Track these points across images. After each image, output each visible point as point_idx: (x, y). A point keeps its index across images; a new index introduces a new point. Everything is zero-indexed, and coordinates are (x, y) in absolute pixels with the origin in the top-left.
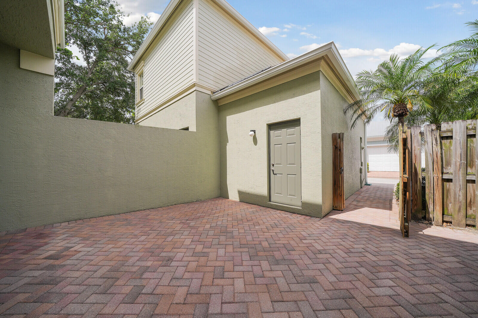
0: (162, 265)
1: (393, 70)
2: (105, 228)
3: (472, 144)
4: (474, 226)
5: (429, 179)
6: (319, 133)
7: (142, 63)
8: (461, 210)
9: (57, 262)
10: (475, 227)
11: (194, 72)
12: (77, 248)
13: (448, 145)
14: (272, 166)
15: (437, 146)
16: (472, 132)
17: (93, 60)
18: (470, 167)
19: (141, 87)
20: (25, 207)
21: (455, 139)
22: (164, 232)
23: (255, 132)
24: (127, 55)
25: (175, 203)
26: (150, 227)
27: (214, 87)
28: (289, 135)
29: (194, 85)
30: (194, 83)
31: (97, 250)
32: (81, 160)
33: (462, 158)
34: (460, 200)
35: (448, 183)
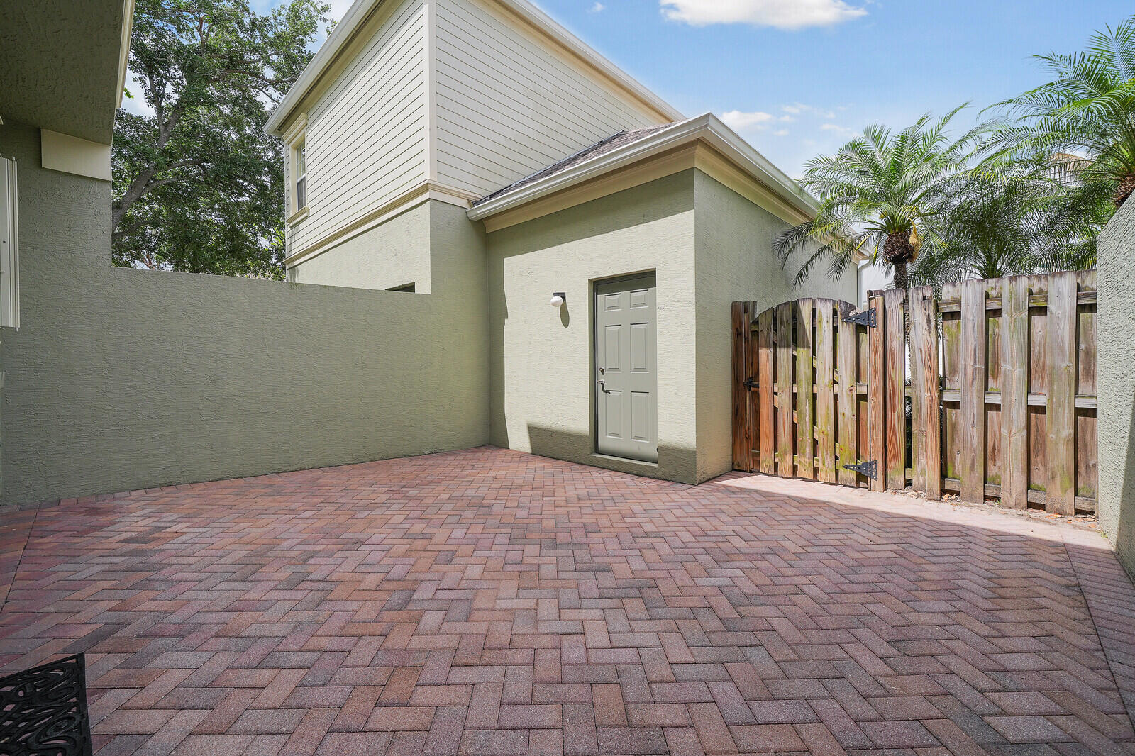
0: (344, 548)
1: (878, 157)
2: (228, 500)
3: (996, 331)
4: (998, 499)
5: (917, 401)
6: (690, 302)
7: (301, 120)
8: (976, 467)
9: (145, 547)
10: (1000, 500)
11: (426, 156)
12: (177, 528)
13: (954, 330)
14: (600, 372)
15: (930, 333)
16: (994, 305)
17: (171, 103)
18: (993, 378)
19: (299, 176)
20: (56, 456)
21: (965, 318)
22: (352, 505)
23: (564, 298)
24: (261, 90)
25: (380, 456)
26: (322, 497)
27: (475, 190)
28: (636, 305)
29: (426, 188)
30: (426, 182)
31: (218, 531)
32: (171, 359)
33: (977, 359)
34: (974, 446)
35: (954, 411)
